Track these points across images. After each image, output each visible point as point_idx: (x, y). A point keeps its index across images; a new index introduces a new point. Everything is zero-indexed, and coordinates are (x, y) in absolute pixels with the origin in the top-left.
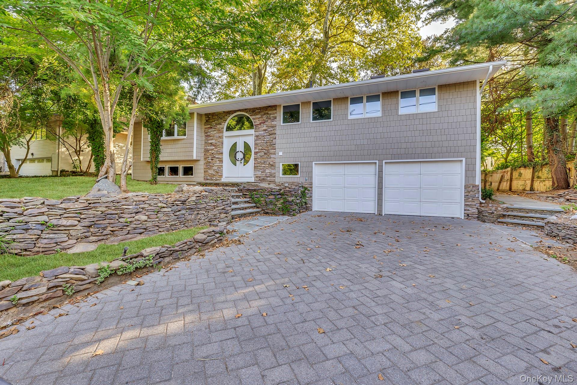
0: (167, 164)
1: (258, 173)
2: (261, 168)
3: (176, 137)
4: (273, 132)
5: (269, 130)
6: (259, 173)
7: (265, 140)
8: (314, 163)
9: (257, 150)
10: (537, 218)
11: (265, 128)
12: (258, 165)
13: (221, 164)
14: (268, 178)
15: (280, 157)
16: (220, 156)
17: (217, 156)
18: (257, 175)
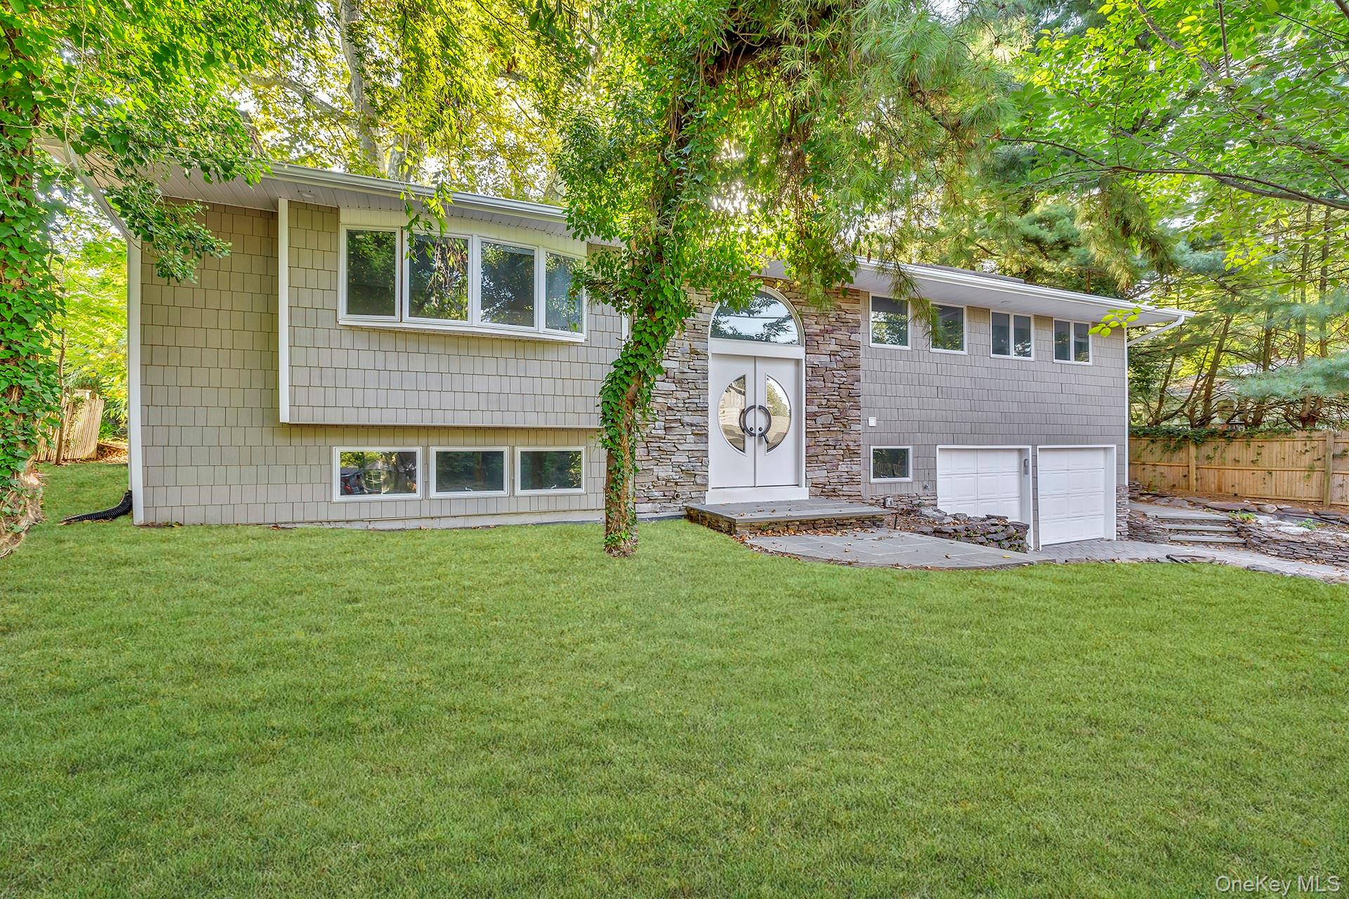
0: (433, 440)
1: (818, 473)
2: (827, 458)
3: (540, 328)
4: (853, 361)
5: (845, 354)
6: (821, 475)
7: (836, 380)
8: (938, 447)
9: (815, 409)
10: (1208, 531)
11: (834, 347)
12: (819, 450)
13: (701, 447)
14: (845, 488)
15: (869, 430)
16: (696, 419)
17: (687, 419)
18: (815, 481)
